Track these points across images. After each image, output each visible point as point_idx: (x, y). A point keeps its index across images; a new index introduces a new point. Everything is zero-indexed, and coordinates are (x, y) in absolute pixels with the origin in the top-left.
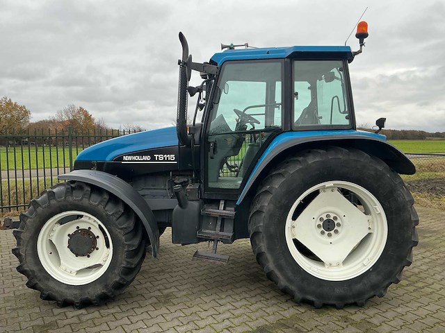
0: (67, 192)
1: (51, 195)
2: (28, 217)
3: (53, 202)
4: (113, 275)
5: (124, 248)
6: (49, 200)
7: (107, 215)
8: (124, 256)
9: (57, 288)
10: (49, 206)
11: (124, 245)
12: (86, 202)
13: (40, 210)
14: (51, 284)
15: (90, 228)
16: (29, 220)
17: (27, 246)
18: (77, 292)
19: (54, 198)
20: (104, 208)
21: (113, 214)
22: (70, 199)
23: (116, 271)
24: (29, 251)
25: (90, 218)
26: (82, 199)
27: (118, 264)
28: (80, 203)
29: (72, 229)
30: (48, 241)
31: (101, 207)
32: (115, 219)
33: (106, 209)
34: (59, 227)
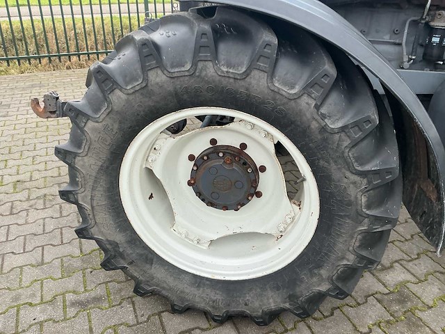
0: (199, 48)
1: (150, 52)
2: (88, 118)
3: (157, 77)
4: (315, 279)
5: (360, 223)
6: (145, 70)
7: (324, 129)
8: (356, 242)
9: (171, 281)
10: (145, 89)
11: (359, 218)
12: (259, 83)
13: (118, 97)
14: (158, 273)
15: (244, 146)
16: (90, 124)
17: (93, 189)
18: (218, 296)
19: (160, 65)
20: (317, 107)
21: (343, 129)
22: (210, 70)
23: (324, 272)
24: (101, 199)
25: (253, 126)
26: (247, 74)
27: (333, 257)
28: (240, 87)
29: (200, 145)
30: (144, 172)
31: (307, 104)
32: (347, 142)
33: (323, 110)
34: (170, 141)
